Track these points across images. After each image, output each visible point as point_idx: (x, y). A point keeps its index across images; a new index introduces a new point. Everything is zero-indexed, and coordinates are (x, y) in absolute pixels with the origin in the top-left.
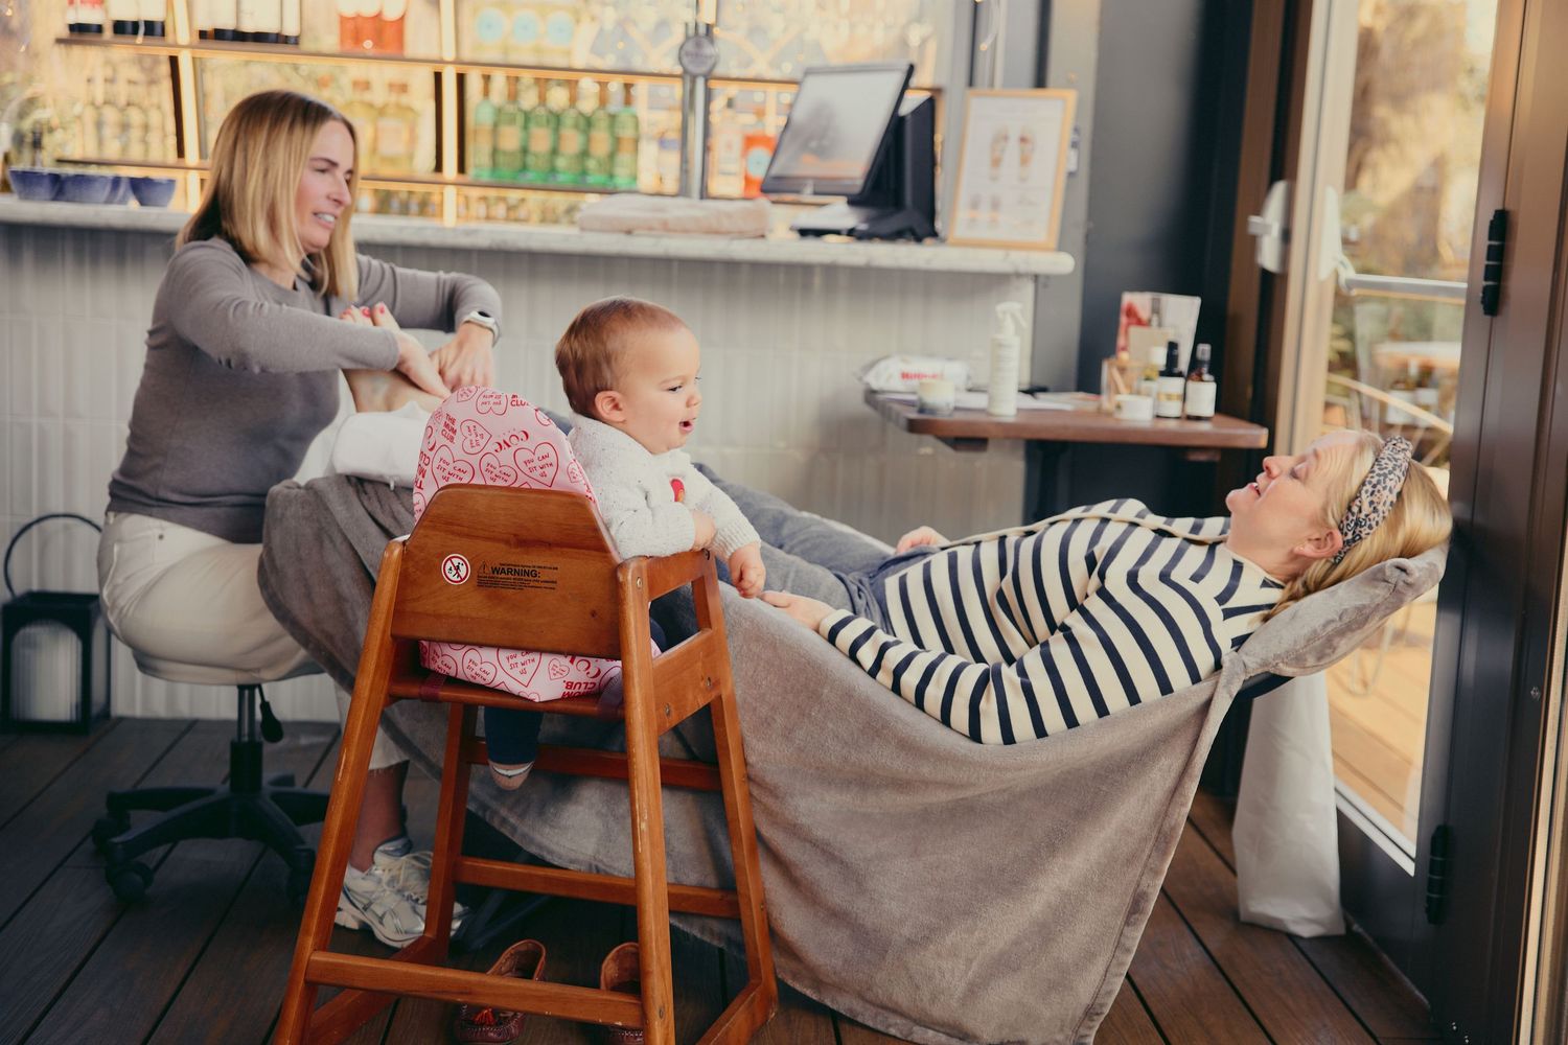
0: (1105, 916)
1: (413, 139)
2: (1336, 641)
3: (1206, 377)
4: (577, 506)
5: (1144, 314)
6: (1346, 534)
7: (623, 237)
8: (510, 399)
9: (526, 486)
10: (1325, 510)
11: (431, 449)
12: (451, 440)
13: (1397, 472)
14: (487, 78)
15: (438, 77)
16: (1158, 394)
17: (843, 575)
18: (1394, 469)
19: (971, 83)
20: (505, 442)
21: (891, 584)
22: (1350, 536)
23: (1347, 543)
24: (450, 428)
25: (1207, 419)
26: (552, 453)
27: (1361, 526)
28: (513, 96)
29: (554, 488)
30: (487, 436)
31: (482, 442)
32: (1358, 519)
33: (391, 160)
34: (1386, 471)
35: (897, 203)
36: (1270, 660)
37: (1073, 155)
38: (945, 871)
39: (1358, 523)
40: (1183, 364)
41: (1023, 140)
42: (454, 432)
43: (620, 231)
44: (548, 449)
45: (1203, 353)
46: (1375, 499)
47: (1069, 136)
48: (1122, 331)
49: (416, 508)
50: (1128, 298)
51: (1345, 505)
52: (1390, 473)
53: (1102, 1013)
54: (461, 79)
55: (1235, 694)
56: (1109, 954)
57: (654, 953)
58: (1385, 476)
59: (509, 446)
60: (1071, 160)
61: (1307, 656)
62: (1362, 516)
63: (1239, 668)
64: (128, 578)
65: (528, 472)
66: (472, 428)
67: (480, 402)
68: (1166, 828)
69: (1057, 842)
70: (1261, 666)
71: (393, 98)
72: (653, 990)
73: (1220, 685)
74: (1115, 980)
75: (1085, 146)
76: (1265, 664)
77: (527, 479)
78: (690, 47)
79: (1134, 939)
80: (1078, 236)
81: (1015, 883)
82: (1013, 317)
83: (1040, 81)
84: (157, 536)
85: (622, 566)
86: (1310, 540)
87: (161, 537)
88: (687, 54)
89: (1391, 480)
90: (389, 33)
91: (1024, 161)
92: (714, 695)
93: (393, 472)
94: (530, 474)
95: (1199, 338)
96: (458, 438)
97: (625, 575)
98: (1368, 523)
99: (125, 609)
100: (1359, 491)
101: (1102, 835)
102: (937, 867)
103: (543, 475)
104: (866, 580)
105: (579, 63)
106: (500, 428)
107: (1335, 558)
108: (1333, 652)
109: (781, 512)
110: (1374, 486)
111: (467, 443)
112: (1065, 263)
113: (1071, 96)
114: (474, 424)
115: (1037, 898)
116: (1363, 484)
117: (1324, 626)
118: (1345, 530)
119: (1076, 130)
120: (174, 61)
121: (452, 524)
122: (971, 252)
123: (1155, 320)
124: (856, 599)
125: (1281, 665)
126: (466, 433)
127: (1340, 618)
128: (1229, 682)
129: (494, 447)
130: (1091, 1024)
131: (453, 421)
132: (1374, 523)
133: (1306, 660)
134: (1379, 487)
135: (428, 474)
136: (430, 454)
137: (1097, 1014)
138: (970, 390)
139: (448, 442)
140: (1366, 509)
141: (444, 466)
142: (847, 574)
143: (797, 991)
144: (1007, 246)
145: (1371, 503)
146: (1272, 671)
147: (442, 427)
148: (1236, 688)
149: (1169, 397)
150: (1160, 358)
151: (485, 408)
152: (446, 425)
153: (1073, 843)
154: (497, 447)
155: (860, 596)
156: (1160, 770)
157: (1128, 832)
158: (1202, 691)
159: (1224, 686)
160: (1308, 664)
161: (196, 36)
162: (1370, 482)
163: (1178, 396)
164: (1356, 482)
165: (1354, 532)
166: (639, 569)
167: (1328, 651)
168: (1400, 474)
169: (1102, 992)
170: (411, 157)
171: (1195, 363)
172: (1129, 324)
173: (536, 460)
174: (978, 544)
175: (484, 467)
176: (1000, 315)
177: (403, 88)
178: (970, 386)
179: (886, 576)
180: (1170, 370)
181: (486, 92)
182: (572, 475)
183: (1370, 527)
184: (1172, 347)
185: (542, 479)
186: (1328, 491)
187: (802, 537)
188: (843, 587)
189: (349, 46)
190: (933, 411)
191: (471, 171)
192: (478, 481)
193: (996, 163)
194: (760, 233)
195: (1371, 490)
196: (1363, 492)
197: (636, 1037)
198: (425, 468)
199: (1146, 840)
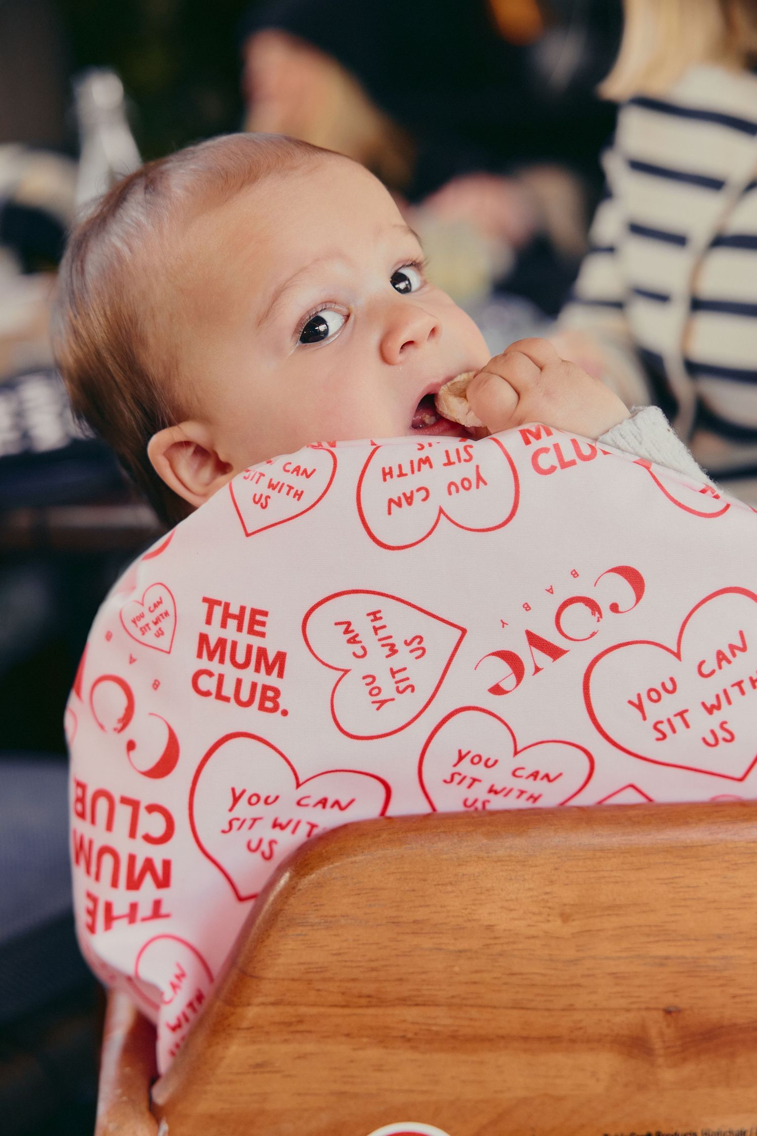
20: (534, 640)
59: (555, 652)
65: (646, 743)
121: (375, 1000)
154: (502, 671)
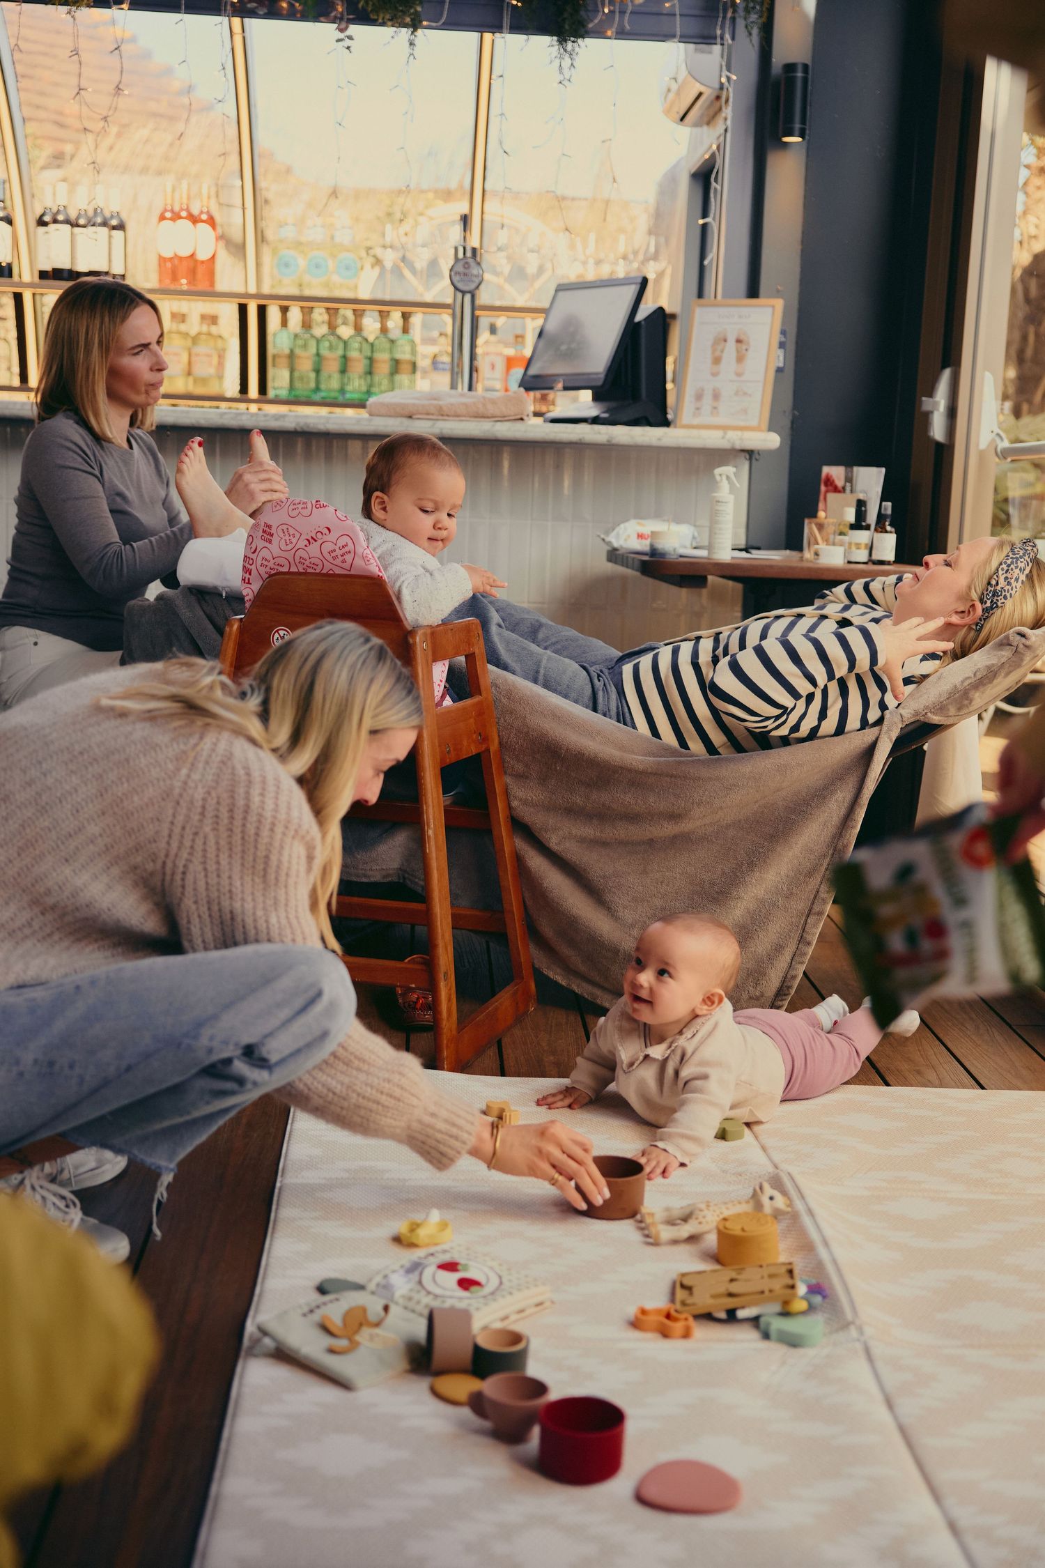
0: (792, 917)
1: (221, 364)
2: (971, 694)
3: (889, 528)
4: (376, 584)
5: (840, 483)
6: (986, 602)
7: (406, 422)
8: (314, 502)
9: (331, 572)
10: (970, 588)
11: (254, 552)
12: (270, 541)
13: (1026, 558)
14: (284, 310)
15: (243, 309)
16: (850, 544)
17: (587, 666)
18: (1024, 555)
19: (700, 294)
20: (312, 538)
21: (627, 669)
22: (988, 604)
23: (985, 610)
24: (268, 533)
25: (889, 563)
26: (350, 544)
27: (998, 596)
28: (307, 325)
29: (352, 572)
30: (297, 535)
31: (294, 541)
32: (995, 591)
33: (203, 381)
34: (1018, 556)
35: (635, 397)
36: (921, 710)
37: (781, 353)
38: (667, 885)
39: (995, 594)
40: (872, 518)
41: (739, 341)
42: (272, 535)
43: (402, 416)
44: (346, 539)
45: (886, 509)
46: (1009, 575)
47: (777, 337)
48: (822, 497)
49: (246, 599)
50: (826, 470)
51: (985, 581)
52: (1021, 557)
53: (789, 994)
54: (262, 310)
55: (894, 739)
56: (794, 947)
57: (440, 931)
58: (1017, 559)
59: (316, 541)
60: (779, 358)
61: (950, 707)
62: (999, 588)
63: (897, 719)
64: (9, 678)
65: (331, 560)
66: (286, 530)
67: (290, 509)
68: (840, 846)
69: (754, 860)
70: (914, 716)
71: (205, 329)
72: (439, 959)
73: (883, 732)
74: (798, 966)
75: (791, 346)
76: (917, 714)
77: (331, 566)
78: (460, 268)
79: (814, 934)
80: (786, 422)
81: (721, 893)
82: (728, 478)
83: (753, 291)
84: (32, 643)
85: (412, 633)
86: (957, 612)
87: (36, 644)
88: (457, 273)
89: (1022, 562)
90: (201, 270)
91: (740, 359)
92: (484, 747)
93: (225, 584)
94: (335, 562)
95: (884, 498)
96: (275, 540)
97: (414, 638)
98: (1003, 594)
99: (10, 701)
100: (997, 570)
101: (790, 854)
102: (662, 882)
103: (344, 561)
104: (606, 671)
105: (364, 294)
106: (307, 526)
107: (977, 625)
108: (970, 704)
109: (537, 621)
110: (1009, 566)
111: (283, 543)
112: (772, 441)
113: (779, 304)
114: (287, 526)
115: (739, 905)
116: (1001, 564)
117: (963, 682)
118: (985, 599)
119: (783, 333)
120: (18, 298)
121: (278, 603)
122: (695, 432)
123: (848, 489)
124: (596, 681)
125: (929, 714)
126: (281, 534)
127: (975, 675)
128: (889, 730)
129: (302, 543)
130: (780, 1003)
131: (270, 527)
132: (1008, 595)
133: (949, 710)
134: (1012, 566)
135: (254, 572)
136: (254, 556)
137: (785, 995)
138: (695, 548)
139: (267, 545)
140: (1002, 583)
141: (266, 563)
142: (591, 666)
143: (550, 979)
144: (725, 428)
145: (1006, 578)
146: (922, 719)
147: (261, 533)
148: (895, 734)
149: (858, 546)
150: (850, 515)
151: (294, 513)
152: (264, 531)
153: (767, 860)
154: (306, 542)
155: (599, 680)
156: (836, 801)
157: (811, 851)
158: (870, 734)
159: (886, 733)
160: (951, 714)
161: (37, 275)
162: (1005, 563)
163: (866, 545)
164: (994, 564)
165: (992, 601)
166: (425, 634)
167: (966, 702)
168: (1029, 560)
169: (789, 976)
170: (220, 377)
171: (881, 517)
172: (827, 492)
173: (337, 550)
174: (698, 639)
175: (297, 561)
176: (718, 478)
177: (213, 320)
178: (694, 545)
179: (623, 665)
180: (859, 524)
181: (284, 323)
182: (366, 559)
183: (1005, 597)
184: (861, 504)
185: (344, 565)
186: (972, 571)
187: (554, 640)
188: (585, 672)
189: (168, 283)
190: (663, 555)
191: (271, 393)
192: (294, 569)
193: (717, 361)
194: (519, 417)
195: (1006, 568)
196: (1000, 569)
197: (425, 1015)
198: (250, 567)
199: (824, 856)
